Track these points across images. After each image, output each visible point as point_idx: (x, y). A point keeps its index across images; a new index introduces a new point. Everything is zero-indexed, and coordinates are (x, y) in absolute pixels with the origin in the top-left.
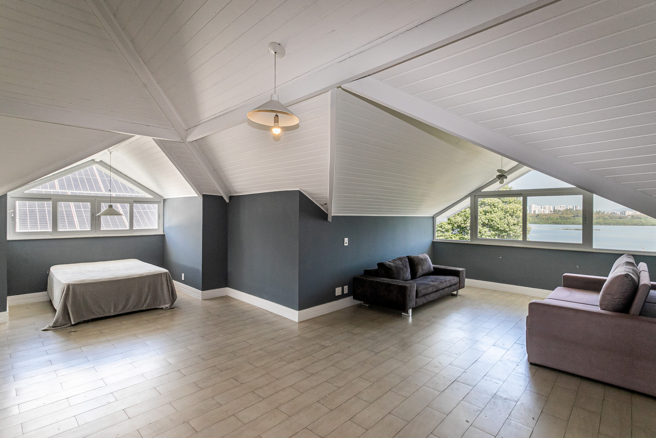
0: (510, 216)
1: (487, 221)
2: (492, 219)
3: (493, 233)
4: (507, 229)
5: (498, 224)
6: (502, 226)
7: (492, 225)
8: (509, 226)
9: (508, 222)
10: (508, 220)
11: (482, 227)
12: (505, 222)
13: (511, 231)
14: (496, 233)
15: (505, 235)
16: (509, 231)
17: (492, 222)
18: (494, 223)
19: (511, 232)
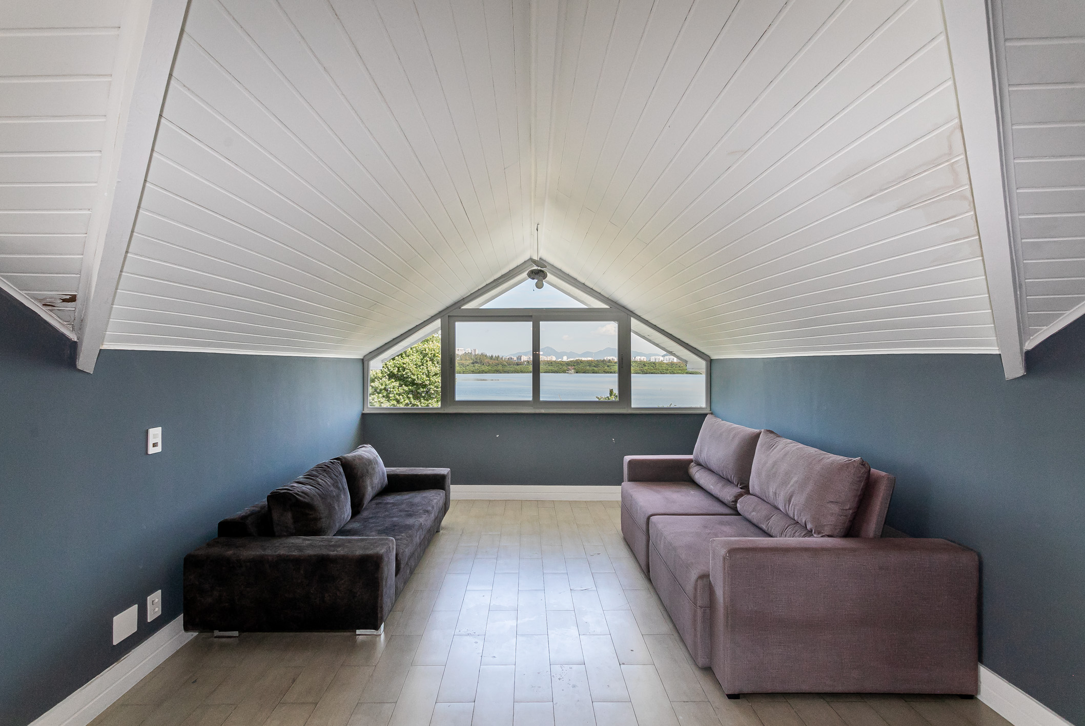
0: (430, 361)
1: (397, 369)
2: (405, 366)
3: (406, 388)
4: (427, 382)
5: (414, 375)
6: (419, 378)
7: (405, 376)
8: (429, 377)
9: (428, 371)
10: (427, 368)
11: (389, 380)
12: (423, 371)
13: (431, 384)
14: (409, 389)
15: (423, 391)
16: (430, 385)
17: (404, 371)
18: (406, 373)
19: (431, 386)
